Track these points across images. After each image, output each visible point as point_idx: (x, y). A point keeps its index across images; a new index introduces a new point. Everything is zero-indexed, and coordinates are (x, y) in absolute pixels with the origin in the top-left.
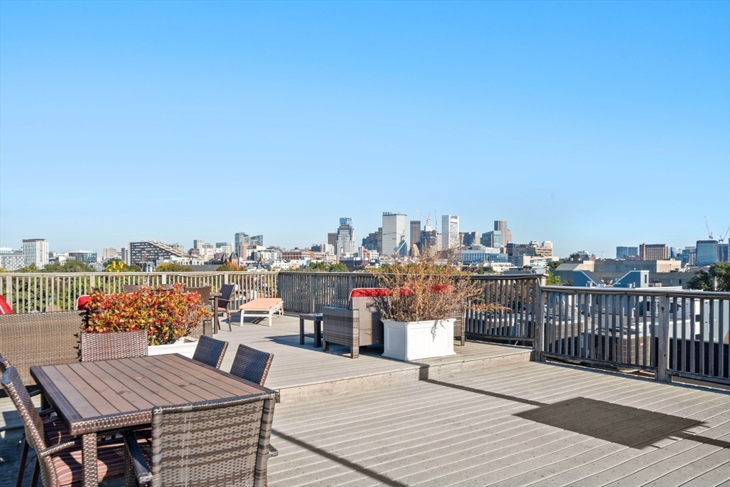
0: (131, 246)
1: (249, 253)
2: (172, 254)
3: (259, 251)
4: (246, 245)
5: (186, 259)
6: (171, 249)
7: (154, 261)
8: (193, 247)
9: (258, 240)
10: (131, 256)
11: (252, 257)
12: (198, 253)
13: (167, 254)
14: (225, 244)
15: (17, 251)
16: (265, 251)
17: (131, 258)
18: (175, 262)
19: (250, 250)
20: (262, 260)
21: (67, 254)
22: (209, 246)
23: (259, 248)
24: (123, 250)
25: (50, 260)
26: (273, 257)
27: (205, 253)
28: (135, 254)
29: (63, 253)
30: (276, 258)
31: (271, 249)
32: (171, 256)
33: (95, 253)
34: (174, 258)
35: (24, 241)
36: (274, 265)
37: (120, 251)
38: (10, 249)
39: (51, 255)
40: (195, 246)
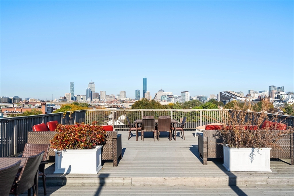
0: (220, 93)
1: (276, 95)
2: (238, 96)
3: (281, 94)
4: (275, 92)
5: (244, 98)
6: (237, 94)
7: (229, 100)
8: (248, 93)
9: (281, 89)
10: (220, 98)
11: (278, 97)
12: (250, 96)
13: (235, 96)
14: (264, 91)
15: (179, 96)
16: (285, 94)
17: (220, 99)
18: (238, 100)
19: (276, 94)
20: (283, 99)
21: (196, 97)
22: (256, 93)
23: (281, 93)
24: (218, 95)
25: (190, 100)
26: (289, 97)
27: (254, 96)
28: (222, 97)
29: (195, 97)
30: (290, 98)
31: (288, 93)
32: (237, 97)
33: (206, 96)
34: (238, 98)
35: (181, 92)
36: (289, 101)
37: (216, 95)
38: (177, 96)
39: (190, 97)
40: (249, 93)
